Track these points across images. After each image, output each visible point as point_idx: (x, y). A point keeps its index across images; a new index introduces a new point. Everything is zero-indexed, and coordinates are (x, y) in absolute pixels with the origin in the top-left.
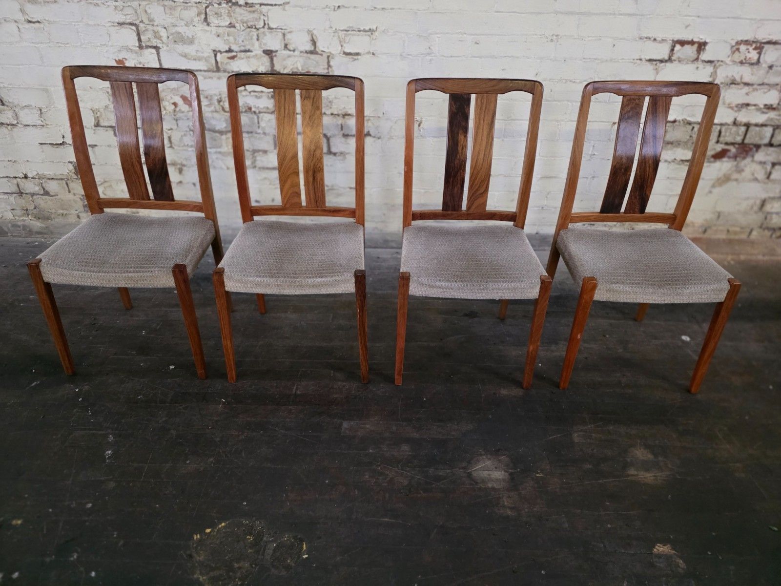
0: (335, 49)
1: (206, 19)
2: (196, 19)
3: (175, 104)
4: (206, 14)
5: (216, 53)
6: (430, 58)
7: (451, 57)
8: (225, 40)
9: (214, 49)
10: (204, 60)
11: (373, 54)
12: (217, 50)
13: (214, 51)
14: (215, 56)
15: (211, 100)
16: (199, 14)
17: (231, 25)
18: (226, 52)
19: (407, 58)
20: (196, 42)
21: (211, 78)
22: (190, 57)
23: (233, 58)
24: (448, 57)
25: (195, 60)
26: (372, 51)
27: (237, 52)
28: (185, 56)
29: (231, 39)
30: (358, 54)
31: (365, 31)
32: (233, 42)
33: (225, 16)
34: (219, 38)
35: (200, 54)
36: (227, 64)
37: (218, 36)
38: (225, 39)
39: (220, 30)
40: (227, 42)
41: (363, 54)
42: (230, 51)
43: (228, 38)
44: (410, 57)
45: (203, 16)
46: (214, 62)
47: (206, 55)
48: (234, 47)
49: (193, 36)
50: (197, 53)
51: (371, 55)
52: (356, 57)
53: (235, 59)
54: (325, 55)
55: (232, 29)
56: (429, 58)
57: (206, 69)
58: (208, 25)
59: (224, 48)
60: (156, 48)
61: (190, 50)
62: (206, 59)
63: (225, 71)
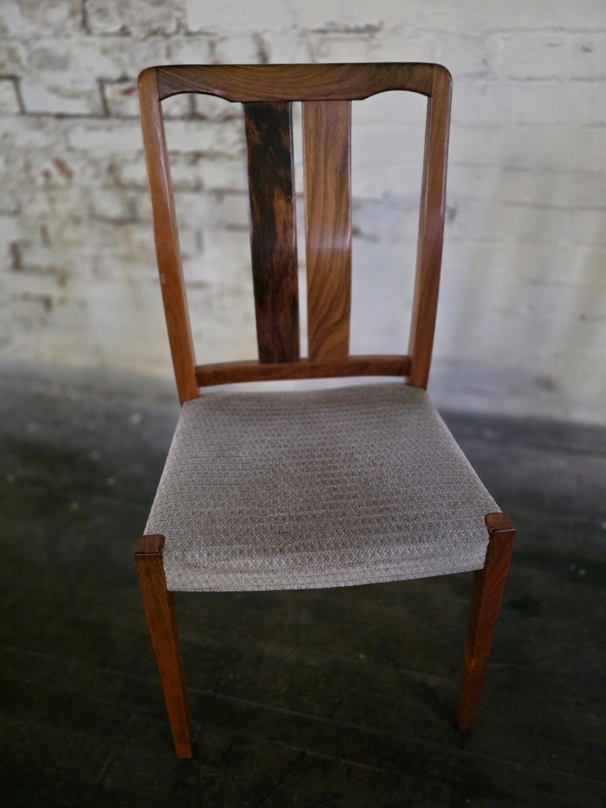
1: (84, 24)
2: (70, 23)
3: (47, 174)
4: (84, 13)
5: (102, 82)
8: (116, 60)
9: (99, 77)
10: (84, 98)
12: (104, 78)
13: (100, 80)
14: (102, 89)
15: (97, 166)
16: (72, 14)
17: (124, 32)
18: (119, 81)
20: (71, 64)
21: (96, 128)
22: (63, 93)
23: (128, 92)
25: (71, 96)
28: (55, 90)
29: (125, 57)
31: (358, 31)
32: (129, 62)
33: (114, 13)
34: (106, 56)
35: (79, 87)
36: (121, 102)
37: (105, 52)
38: (116, 57)
39: (109, 42)
40: (118, 62)
42: (124, 79)
43: (120, 56)
45: (79, 18)
46: (98, 99)
47: (87, 88)
48: (131, 73)
49: (66, 55)
50: (73, 85)
53: (133, 94)
55: (126, 40)
56: (480, 83)
57: (88, 112)
58: (89, 32)
59: (115, 73)
60: (14, 79)
61: (63, 79)
62: (88, 96)
63: (119, 116)
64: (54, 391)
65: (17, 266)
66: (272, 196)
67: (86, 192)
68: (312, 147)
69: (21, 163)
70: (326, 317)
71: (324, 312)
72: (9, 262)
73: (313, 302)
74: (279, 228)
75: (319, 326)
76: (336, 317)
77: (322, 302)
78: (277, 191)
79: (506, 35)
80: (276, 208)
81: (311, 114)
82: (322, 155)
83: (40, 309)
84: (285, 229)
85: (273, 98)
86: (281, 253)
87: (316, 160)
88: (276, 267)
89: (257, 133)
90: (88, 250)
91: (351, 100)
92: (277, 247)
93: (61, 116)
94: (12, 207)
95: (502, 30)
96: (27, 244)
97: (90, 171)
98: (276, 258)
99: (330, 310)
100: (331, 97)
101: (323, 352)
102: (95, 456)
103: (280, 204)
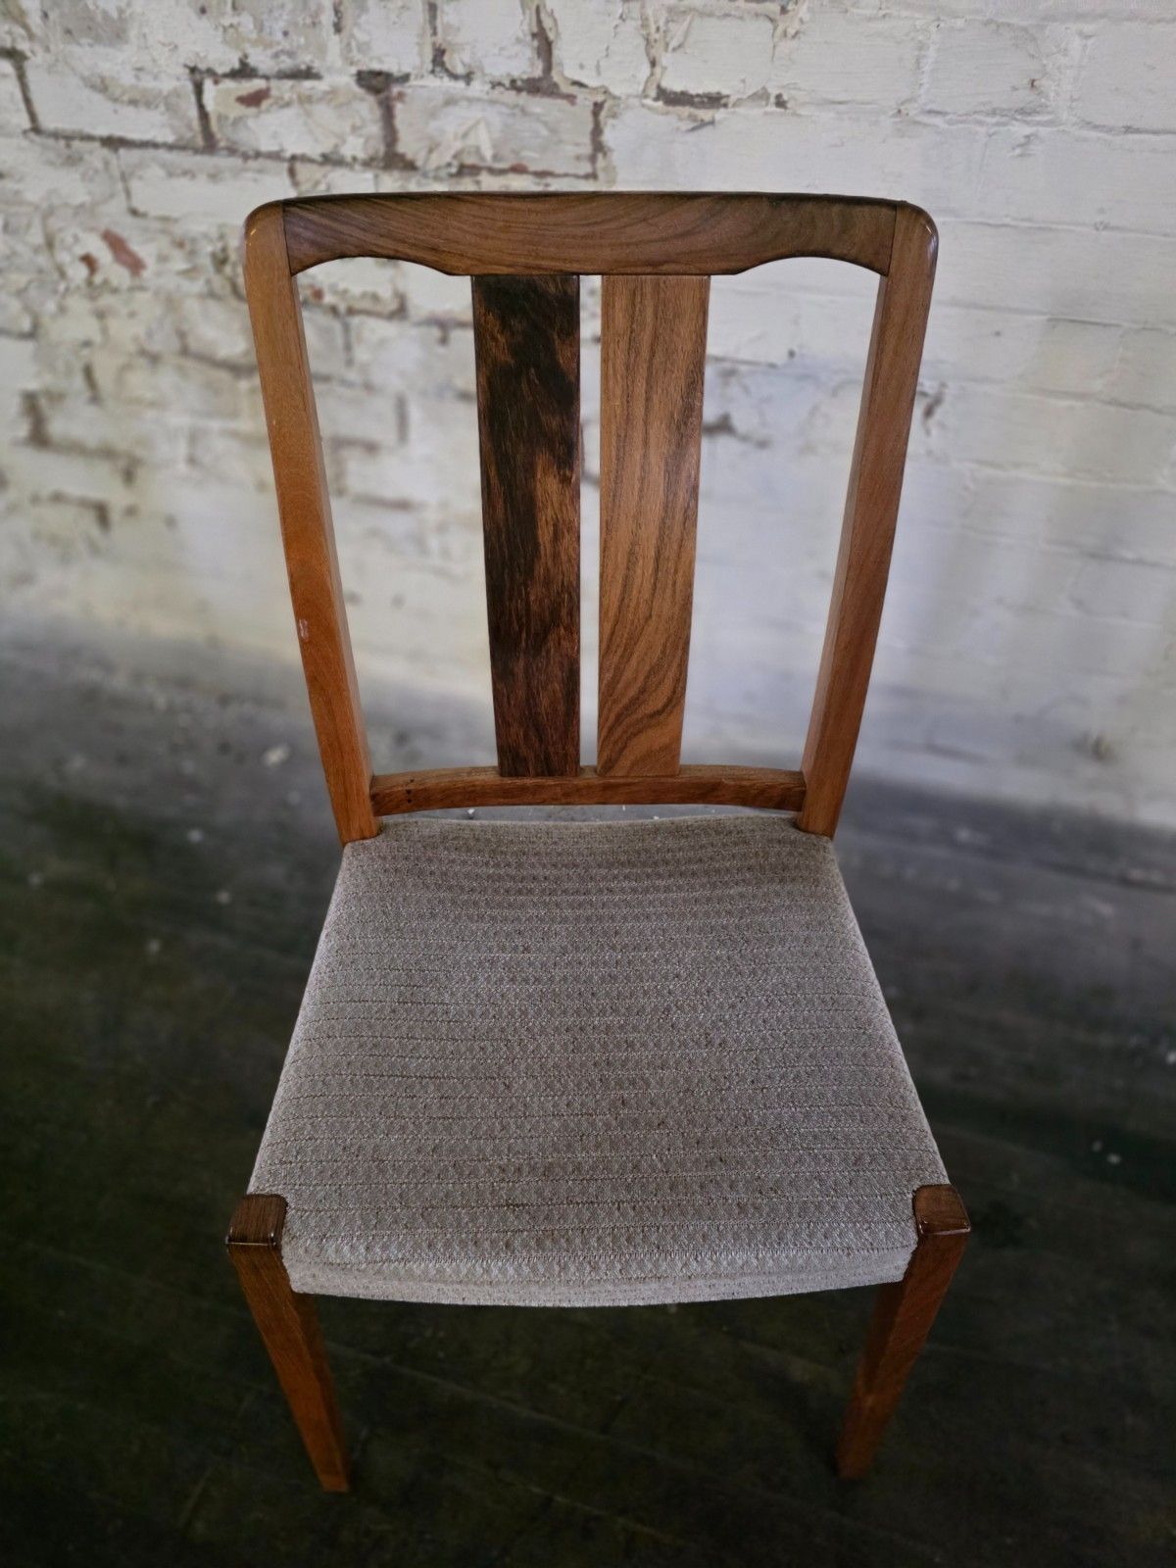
0: (626, 78)
3: (89, 261)
5: (198, 76)
6: (1028, 130)
7: (1128, 130)
8: (225, 29)
9: (192, 65)
10: (162, 108)
11: (780, 103)
12: (202, 66)
13: (193, 70)
14: (199, 89)
15: (192, 253)
18: (234, 75)
19: (926, 125)
20: (133, 34)
21: (189, 173)
22: (118, 92)
23: (254, 100)
24: (1110, 130)
25: (133, 102)
26: (774, 92)
27: (267, 78)
28: (102, 86)
29: (246, 23)
30: (715, 101)
32: (254, 36)
34: (204, 17)
35: (148, 83)
36: (238, 121)
37: (203, 11)
38: (227, 21)
40: (231, 35)
41: (738, 103)
42: (244, 71)
43: (235, 20)
44: (937, 120)
46: (193, 113)
47: (167, 85)
48: (260, 59)
49: (121, 11)
50: (137, 77)
51: (772, 108)
52: (705, 114)
53: (265, 104)
54: (585, 101)
56: (1020, 130)
57: (170, 139)
59: (226, 59)
60: (14, 55)
61: (116, 63)
62: (169, 103)
63: (232, 151)
64: (119, 683)
65: (39, 438)
66: (530, 469)
67: (171, 303)
68: (621, 369)
69: (37, 237)
70: (635, 702)
71: (632, 692)
72: (23, 430)
73: (608, 676)
74: (545, 535)
75: (619, 718)
76: (656, 702)
77: (628, 674)
78: (542, 460)
79: (1088, 28)
80: (539, 492)
81: (621, 303)
82: (640, 387)
83: (88, 523)
84: (556, 537)
85: (539, 268)
86: (547, 582)
87: (629, 397)
88: (534, 607)
89: (502, 339)
90: (178, 419)
91: (709, 275)
92: (539, 571)
93: (113, 143)
94: (26, 325)
95: (1081, 17)
96: (57, 397)
97: (179, 263)
98: (535, 592)
99: (643, 691)
100: (665, 268)
101: (625, 763)
102: (195, 836)
103: (547, 485)
